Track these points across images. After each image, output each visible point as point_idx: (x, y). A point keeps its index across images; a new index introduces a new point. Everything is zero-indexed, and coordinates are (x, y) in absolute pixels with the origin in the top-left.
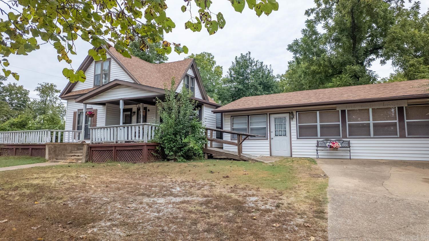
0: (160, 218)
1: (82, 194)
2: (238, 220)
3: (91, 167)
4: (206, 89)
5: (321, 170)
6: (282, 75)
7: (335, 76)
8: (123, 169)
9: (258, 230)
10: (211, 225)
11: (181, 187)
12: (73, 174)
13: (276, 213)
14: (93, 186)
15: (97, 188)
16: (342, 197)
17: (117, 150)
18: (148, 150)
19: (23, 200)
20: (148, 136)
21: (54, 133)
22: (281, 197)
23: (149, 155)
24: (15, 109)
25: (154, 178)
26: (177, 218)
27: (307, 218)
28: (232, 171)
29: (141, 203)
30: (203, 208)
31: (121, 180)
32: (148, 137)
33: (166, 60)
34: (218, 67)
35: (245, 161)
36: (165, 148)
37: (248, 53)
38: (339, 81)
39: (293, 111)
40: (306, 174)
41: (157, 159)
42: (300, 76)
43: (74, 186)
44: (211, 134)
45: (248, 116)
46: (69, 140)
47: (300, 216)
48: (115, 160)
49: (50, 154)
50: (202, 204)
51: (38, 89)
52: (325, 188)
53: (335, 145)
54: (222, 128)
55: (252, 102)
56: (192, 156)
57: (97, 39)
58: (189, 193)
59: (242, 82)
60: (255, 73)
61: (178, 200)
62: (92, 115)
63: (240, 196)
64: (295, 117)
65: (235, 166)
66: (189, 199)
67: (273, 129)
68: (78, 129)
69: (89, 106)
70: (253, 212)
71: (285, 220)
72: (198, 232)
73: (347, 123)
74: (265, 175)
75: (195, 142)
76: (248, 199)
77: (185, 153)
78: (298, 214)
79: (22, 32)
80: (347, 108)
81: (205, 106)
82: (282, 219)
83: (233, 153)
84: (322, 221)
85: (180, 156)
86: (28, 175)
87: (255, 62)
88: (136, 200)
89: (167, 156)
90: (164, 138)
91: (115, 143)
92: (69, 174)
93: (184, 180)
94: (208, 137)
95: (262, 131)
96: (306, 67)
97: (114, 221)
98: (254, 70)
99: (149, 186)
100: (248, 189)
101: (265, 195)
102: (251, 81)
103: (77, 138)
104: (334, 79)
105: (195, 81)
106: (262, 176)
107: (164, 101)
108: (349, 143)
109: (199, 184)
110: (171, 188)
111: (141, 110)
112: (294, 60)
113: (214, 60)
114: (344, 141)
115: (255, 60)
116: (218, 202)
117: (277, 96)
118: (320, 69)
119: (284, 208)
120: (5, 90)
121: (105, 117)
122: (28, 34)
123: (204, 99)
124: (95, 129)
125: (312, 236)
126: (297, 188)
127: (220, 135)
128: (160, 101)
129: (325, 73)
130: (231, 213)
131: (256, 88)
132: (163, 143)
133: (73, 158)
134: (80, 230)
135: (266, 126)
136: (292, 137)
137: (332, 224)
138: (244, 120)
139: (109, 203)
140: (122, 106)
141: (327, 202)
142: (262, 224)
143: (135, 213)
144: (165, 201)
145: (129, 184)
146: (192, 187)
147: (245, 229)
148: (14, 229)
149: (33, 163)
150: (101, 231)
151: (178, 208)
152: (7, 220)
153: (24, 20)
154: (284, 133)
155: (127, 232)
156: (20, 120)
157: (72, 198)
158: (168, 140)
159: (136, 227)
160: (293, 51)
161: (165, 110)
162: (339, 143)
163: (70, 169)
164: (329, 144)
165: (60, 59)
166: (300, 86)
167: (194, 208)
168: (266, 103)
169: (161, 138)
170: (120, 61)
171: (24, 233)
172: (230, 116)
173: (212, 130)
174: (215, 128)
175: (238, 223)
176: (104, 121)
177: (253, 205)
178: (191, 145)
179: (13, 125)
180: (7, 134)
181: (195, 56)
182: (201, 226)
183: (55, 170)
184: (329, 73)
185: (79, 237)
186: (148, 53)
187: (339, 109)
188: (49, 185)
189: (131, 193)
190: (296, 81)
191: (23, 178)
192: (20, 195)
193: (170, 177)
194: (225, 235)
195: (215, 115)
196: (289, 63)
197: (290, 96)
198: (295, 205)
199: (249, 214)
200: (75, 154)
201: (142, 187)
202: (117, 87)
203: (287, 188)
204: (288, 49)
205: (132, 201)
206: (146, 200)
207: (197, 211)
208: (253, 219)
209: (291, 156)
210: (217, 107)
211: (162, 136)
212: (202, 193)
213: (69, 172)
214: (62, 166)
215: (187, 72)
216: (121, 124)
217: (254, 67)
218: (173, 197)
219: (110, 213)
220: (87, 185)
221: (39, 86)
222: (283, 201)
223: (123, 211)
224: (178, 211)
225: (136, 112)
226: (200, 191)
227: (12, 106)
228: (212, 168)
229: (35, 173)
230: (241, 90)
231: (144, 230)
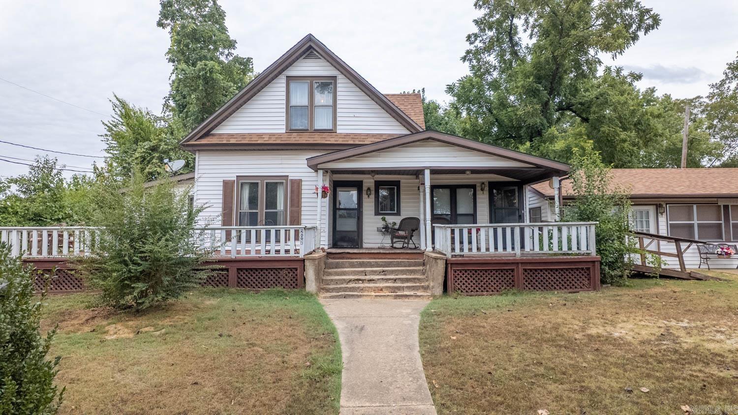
39: (661, 203)
64: (664, 211)
73: (731, 222)
80: (730, 203)
114: (729, 246)
133: (379, 285)
187: (721, 203)
225: (373, 189)
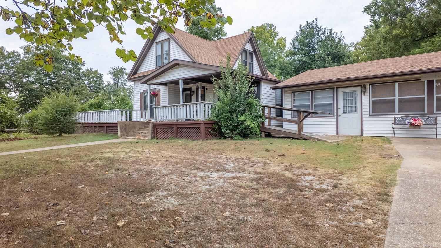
0: (211, 191)
1: (145, 167)
2: (289, 198)
3: (155, 143)
4: (268, 65)
5: (395, 150)
6: (357, 43)
7: (426, 40)
8: (182, 146)
9: (309, 209)
10: (260, 201)
11: (235, 164)
12: (139, 149)
13: (332, 193)
14: (155, 160)
15: (158, 162)
16: (416, 180)
17: (178, 128)
18: (206, 127)
19: (96, 170)
20: (205, 114)
21: (124, 113)
22: (340, 177)
23: (207, 133)
24: (93, 92)
25: (210, 154)
26: (226, 191)
27: (367, 200)
28: (290, 150)
29: (195, 176)
30: (254, 185)
31: (180, 155)
32: (205, 116)
33: (225, 35)
34: (281, 39)
35: (306, 139)
36: (222, 126)
37: (315, 19)
38: (430, 46)
39: (365, 84)
40: (376, 154)
41: (214, 136)
42: (379, 43)
43: (139, 159)
44: (270, 111)
45: (312, 91)
46: (137, 118)
47: (359, 197)
48: (176, 137)
49: (121, 131)
50: (253, 180)
51: (111, 73)
52: (395, 170)
53: (417, 122)
54: (282, 105)
55: (317, 75)
56: (249, 134)
57: (141, 16)
58: (242, 170)
59: (307, 54)
60: (323, 42)
61: (230, 175)
62: (155, 95)
63: (294, 174)
64: (368, 90)
65: (294, 145)
66: (241, 175)
67: (341, 105)
68: (145, 109)
69: (152, 87)
70: (306, 191)
71: (341, 201)
72: (246, 206)
73: (435, 95)
74: (326, 155)
75: (251, 120)
76: (303, 178)
77: (242, 131)
78: (357, 196)
79: (79, 17)
80: (435, 78)
81: (264, 82)
82: (338, 199)
83: (292, 132)
84: (384, 204)
85: (236, 134)
86: (103, 149)
87: (323, 29)
88: (190, 173)
89: (224, 133)
90: (220, 117)
91: (176, 121)
92: (136, 149)
93: (238, 157)
94: (265, 114)
95: (328, 108)
96: (387, 31)
97: (170, 191)
98: (322, 38)
99: (205, 161)
100: (304, 168)
101: (323, 175)
102: (319, 52)
103: (144, 116)
104: (423, 44)
105: (254, 56)
106: (323, 155)
107: (220, 79)
108: (436, 119)
109: (252, 162)
110: (225, 164)
111: (200, 89)
112: (372, 24)
113: (276, 31)
114: (429, 117)
115: (323, 27)
116: (269, 180)
117: (347, 67)
118: (405, 32)
119: (342, 189)
120: (84, 75)
121: (167, 96)
122: (85, 18)
123: (263, 75)
124: (158, 108)
125: (370, 218)
126: (362, 169)
127: (280, 113)
128: (216, 79)
129: (412, 37)
130: (282, 191)
131: (324, 59)
132: (220, 121)
133: (141, 135)
134: (140, 197)
135: (332, 102)
136: (363, 113)
137: (396, 208)
138: (307, 96)
139: (166, 175)
140: (181, 86)
141: (395, 184)
142: (314, 202)
143: (189, 185)
144: (218, 175)
145: (186, 159)
146: (245, 164)
147: (295, 207)
148: (89, 193)
149: (108, 140)
150: (157, 199)
151: (229, 183)
152: (83, 186)
153: (80, 5)
154: (354, 109)
155: (180, 201)
156: (97, 102)
157: (136, 170)
158: (224, 118)
159: (188, 198)
160: (371, 12)
161: (221, 88)
162: (422, 120)
163: (137, 144)
164: (409, 121)
165: (112, 40)
166: (379, 55)
167: (244, 184)
168: (333, 75)
169: (218, 116)
170: (178, 40)
171: (96, 197)
172: (291, 92)
173: (270, 107)
174: (275, 106)
175: (288, 200)
176: (167, 100)
177: (307, 184)
178: (248, 123)
179: (91, 106)
180: (86, 114)
181: (255, 29)
182: (249, 201)
183: (125, 146)
184: (418, 37)
185: (138, 203)
186: (206, 30)
187: (425, 79)
188: (118, 158)
189: (187, 167)
190: (374, 49)
191: (99, 152)
192: (95, 166)
193: (225, 154)
194: (273, 211)
195: (274, 91)
196: (365, 28)
197: (363, 67)
198: (356, 186)
199: (302, 193)
200: (142, 132)
201: (198, 162)
202: (176, 67)
203: (349, 168)
204: (364, 12)
205: (187, 175)
206: (200, 174)
207: (247, 186)
208: (305, 198)
209: (362, 135)
210: (277, 82)
211: (219, 114)
212: (255, 170)
213: (136, 147)
214: (131, 142)
215: (245, 46)
216: (181, 103)
217: (322, 35)
218: (225, 173)
219: (167, 184)
220: (150, 159)
221: (112, 69)
222: (342, 181)
223: (178, 183)
224: (229, 185)
225: (195, 91)
226: (253, 168)
227: (91, 89)
228: (268, 147)
229: (108, 148)
230: (306, 62)
231: (195, 201)
